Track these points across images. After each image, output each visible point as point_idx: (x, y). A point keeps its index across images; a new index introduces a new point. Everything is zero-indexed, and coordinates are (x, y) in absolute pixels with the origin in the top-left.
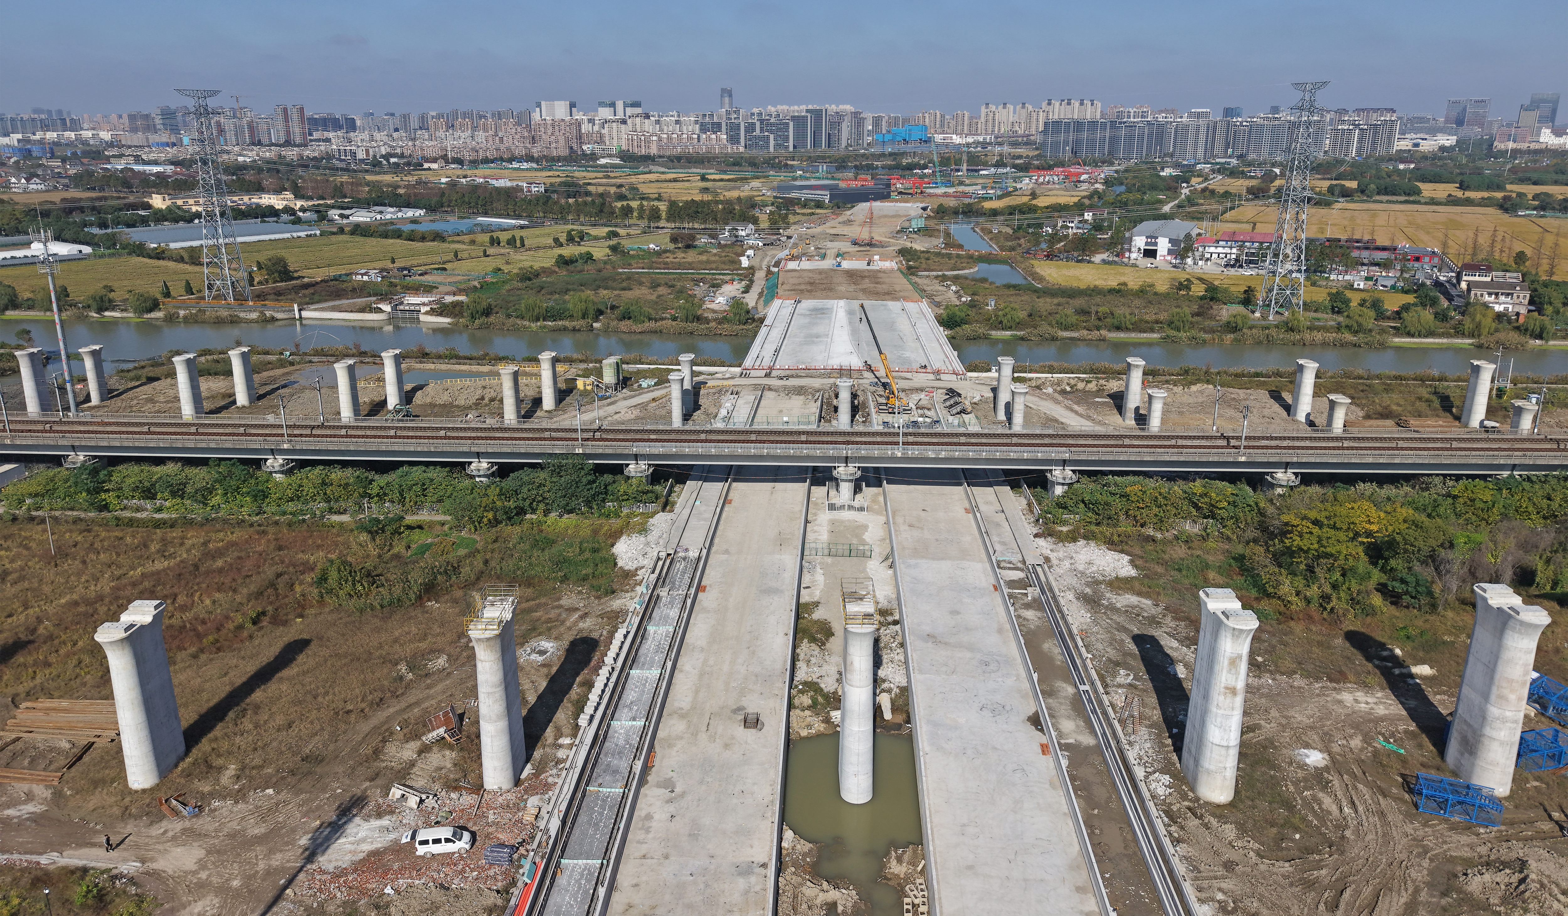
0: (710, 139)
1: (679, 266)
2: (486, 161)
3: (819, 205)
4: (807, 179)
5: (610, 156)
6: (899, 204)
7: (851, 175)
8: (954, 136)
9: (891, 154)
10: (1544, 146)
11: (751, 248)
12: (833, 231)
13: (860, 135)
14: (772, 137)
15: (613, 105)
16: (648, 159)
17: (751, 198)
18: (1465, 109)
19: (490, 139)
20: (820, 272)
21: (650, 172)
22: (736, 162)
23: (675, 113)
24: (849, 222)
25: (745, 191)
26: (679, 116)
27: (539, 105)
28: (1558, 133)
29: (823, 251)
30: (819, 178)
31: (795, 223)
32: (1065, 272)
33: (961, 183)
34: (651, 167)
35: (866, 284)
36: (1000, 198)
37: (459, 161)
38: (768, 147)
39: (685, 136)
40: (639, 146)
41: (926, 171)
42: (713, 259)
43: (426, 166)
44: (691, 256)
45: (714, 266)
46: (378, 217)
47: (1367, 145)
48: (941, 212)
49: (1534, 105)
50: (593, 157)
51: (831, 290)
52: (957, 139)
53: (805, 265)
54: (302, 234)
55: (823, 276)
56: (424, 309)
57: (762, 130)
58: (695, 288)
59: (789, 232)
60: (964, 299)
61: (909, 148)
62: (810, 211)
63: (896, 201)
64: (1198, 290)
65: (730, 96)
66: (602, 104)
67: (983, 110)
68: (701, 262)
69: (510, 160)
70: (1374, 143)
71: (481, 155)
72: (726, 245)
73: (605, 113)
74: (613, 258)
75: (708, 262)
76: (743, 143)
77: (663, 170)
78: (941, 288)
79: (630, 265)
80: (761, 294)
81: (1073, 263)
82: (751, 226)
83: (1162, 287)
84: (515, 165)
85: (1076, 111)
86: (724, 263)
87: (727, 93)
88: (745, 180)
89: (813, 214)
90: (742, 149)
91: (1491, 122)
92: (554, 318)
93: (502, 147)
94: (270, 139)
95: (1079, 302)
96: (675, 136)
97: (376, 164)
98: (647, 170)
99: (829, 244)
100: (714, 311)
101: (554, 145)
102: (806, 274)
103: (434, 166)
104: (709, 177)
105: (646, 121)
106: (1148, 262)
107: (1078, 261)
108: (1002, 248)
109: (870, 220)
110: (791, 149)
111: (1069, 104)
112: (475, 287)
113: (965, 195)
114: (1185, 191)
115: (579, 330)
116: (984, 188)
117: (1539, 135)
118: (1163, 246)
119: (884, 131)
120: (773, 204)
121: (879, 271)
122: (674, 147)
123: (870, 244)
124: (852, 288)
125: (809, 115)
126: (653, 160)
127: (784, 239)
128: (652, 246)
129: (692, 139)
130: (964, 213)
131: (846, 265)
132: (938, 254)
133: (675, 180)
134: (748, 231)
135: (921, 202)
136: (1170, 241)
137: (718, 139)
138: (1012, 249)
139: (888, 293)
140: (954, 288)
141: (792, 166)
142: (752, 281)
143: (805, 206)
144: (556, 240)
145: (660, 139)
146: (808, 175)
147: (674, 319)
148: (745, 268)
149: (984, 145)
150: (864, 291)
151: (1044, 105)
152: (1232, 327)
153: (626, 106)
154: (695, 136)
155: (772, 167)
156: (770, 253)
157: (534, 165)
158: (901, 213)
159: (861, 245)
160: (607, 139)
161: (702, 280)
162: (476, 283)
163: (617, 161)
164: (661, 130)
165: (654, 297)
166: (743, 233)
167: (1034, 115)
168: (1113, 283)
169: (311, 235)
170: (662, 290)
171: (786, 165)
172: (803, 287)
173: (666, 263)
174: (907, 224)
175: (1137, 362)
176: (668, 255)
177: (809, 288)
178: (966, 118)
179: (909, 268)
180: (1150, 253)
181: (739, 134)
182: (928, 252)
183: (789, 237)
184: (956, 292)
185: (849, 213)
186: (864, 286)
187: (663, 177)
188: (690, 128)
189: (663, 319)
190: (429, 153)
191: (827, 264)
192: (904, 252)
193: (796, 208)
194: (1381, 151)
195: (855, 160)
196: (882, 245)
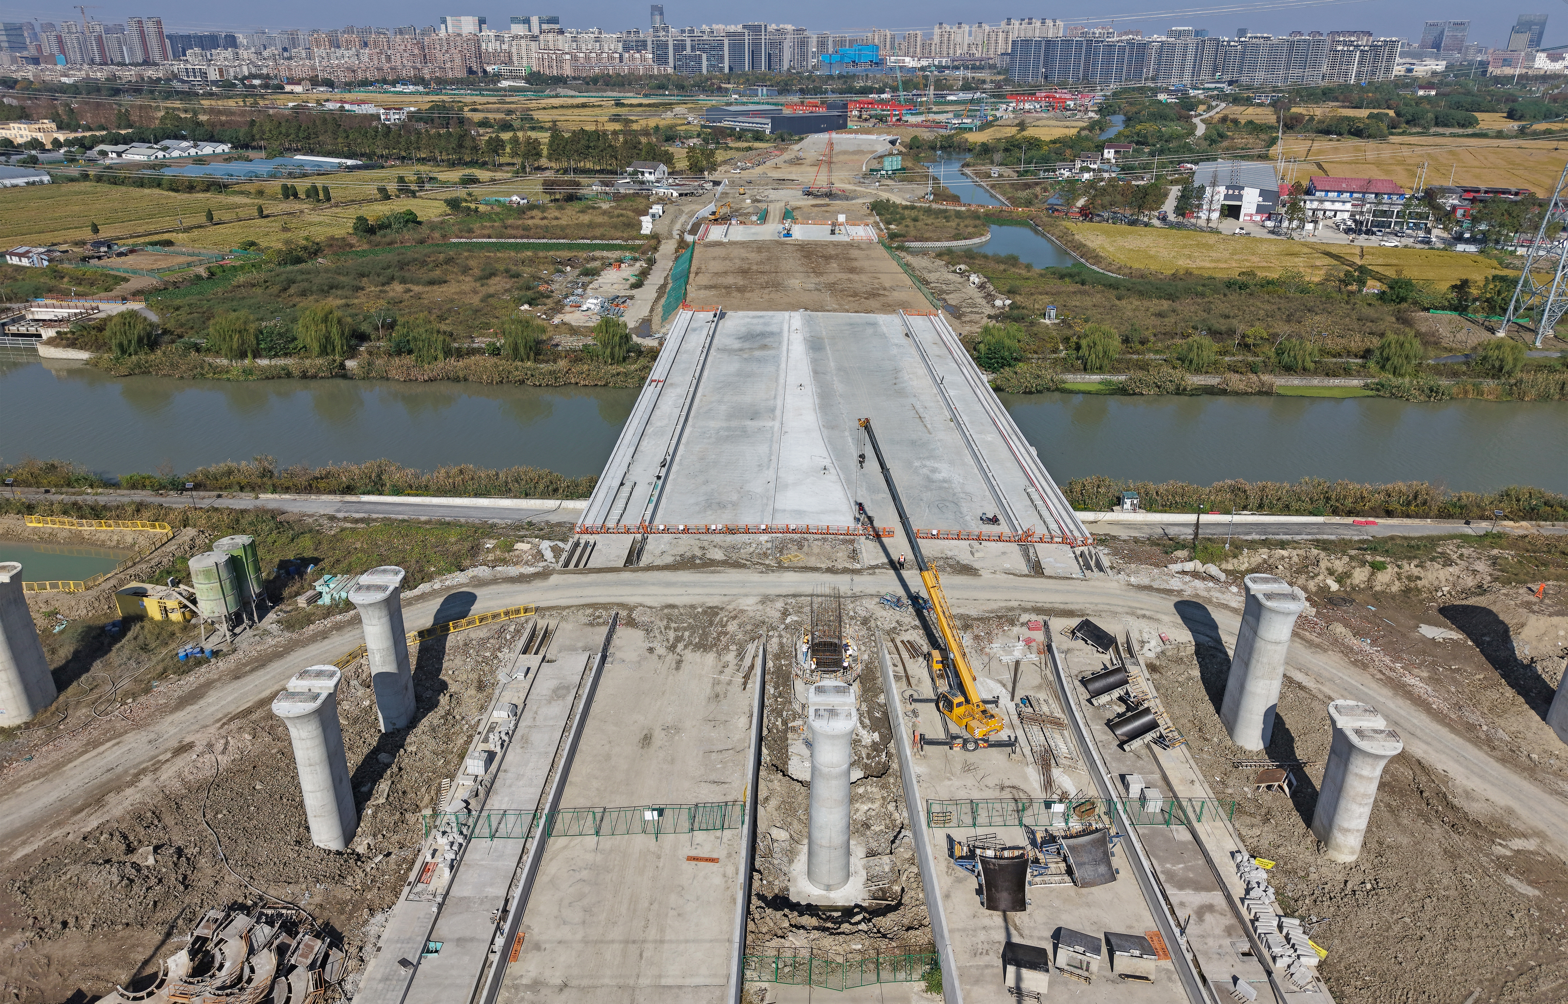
0: (634, 59)
1: (547, 232)
2: (365, 83)
3: (758, 136)
4: (744, 104)
5: (514, 78)
6: (859, 136)
7: (796, 99)
8: (907, 59)
9: (840, 77)
10: (1542, 72)
11: (661, 200)
12: (776, 175)
13: (804, 56)
14: (704, 56)
15: (527, 21)
16: (560, 81)
17: (671, 127)
18: (1442, 33)
19: (375, 58)
20: (759, 246)
21: (557, 96)
22: (661, 85)
23: (595, 30)
24: (797, 161)
25: (666, 119)
26: (600, 33)
27: (444, 21)
28: (1555, 57)
29: (763, 206)
30: (758, 103)
31: (725, 162)
32: (1120, 241)
33: (929, 111)
34: (559, 90)
35: (834, 273)
36: (981, 128)
37: (329, 83)
38: (700, 68)
39: (605, 55)
40: (550, 67)
41: (883, 96)
42: (600, 219)
43: (288, 88)
44: (570, 215)
45: (598, 232)
46: (160, 154)
47: (1367, 69)
48: (914, 147)
49: (1522, 27)
50: (498, 77)
51: (776, 286)
52: (910, 62)
53: (738, 232)
54: (21, 181)
55: (765, 255)
56: (48, 333)
57: (693, 48)
58: (558, 278)
59: (716, 176)
60: (998, 303)
61: (859, 70)
62: (746, 145)
63: (856, 132)
65: (661, 14)
66: (515, 20)
67: (937, 31)
68: (579, 226)
69: (394, 83)
70: (1374, 66)
71: (360, 76)
72: (625, 196)
73: (519, 29)
74: (452, 219)
75: (591, 225)
76: (671, 64)
77: (573, 93)
78: (951, 277)
79: (470, 231)
80: (662, 290)
81: (1125, 227)
82: (663, 167)
84: (399, 88)
85: (1037, 31)
86: (615, 227)
87: (658, 10)
88: (669, 106)
89: (750, 149)
90: (670, 70)
91: (1467, 48)
92: (273, 352)
93: (386, 66)
94: (123, 57)
96: (594, 55)
97: (228, 85)
98: (553, 93)
99: (773, 195)
100: (574, 331)
101: (448, 65)
102: (736, 252)
103: (298, 89)
104: (625, 102)
105: (560, 37)
106: (1227, 224)
107: (1133, 223)
108: (1014, 201)
109: (828, 161)
110: (727, 70)
111: (1030, 23)
112: (199, 277)
113: (938, 125)
114: (1197, 121)
115: (314, 377)
116: (957, 116)
117: (1534, 60)
118: (1251, 199)
119: (831, 50)
120: (699, 135)
121: (851, 245)
122: (591, 68)
123: (830, 195)
124: (812, 282)
125: (746, 31)
126: (565, 83)
127: (708, 186)
128: (515, 198)
129: (613, 58)
130: (942, 148)
131: (799, 232)
132: (928, 211)
133: (584, 106)
134: (658, 175)
135: (888, 133)
136: (1263, 193)
137: (643, 59)
138: (1029, 203)
139: (873, 294)
140: (974, 278)
141: (727, 90)
142: (651, 262)
143: (739, 138)
144: (382, 190)
145: (575, 58)
146: (745, 99)
147: (496, 352)
148: (646, 237)
149: (941, 68)
150: (832, 287)
151: (1003, 24)
152: (1490, 367)
153: (541, 22)
154: (617, 55)
155: (704, 90)
156: (686, 209)
157: (421, 88)
158: (865, 148)
159: (816, 196)
160: (515, 58)
161: (570, 262)
162: (202, 271)
163: (522, 84)
164: (579, 48)
165: (476, 300)
166: (652, 178)
167: (993, 35)
169: (34, 183)
170: (497, 284)
171: (720, 89)
172: (730, 280)
173: (527, 228)
174: (875, 165)
176: (535, 213)
177: (740, 282)
178: (919, 39)
179: (893, 236)
181: (666, 54)
182: (913, 208)
183: (716, 183)
184: (982, 287)
185: (796, 147)
186: (831, 278)
187: (570, 101)
188: (612, 47)
189: (472, 352)
190: (297, 73)
191: (769, 231)
192: (879, 208)
193: (729, 140)
195: (800, 83)
196: (845, 196)
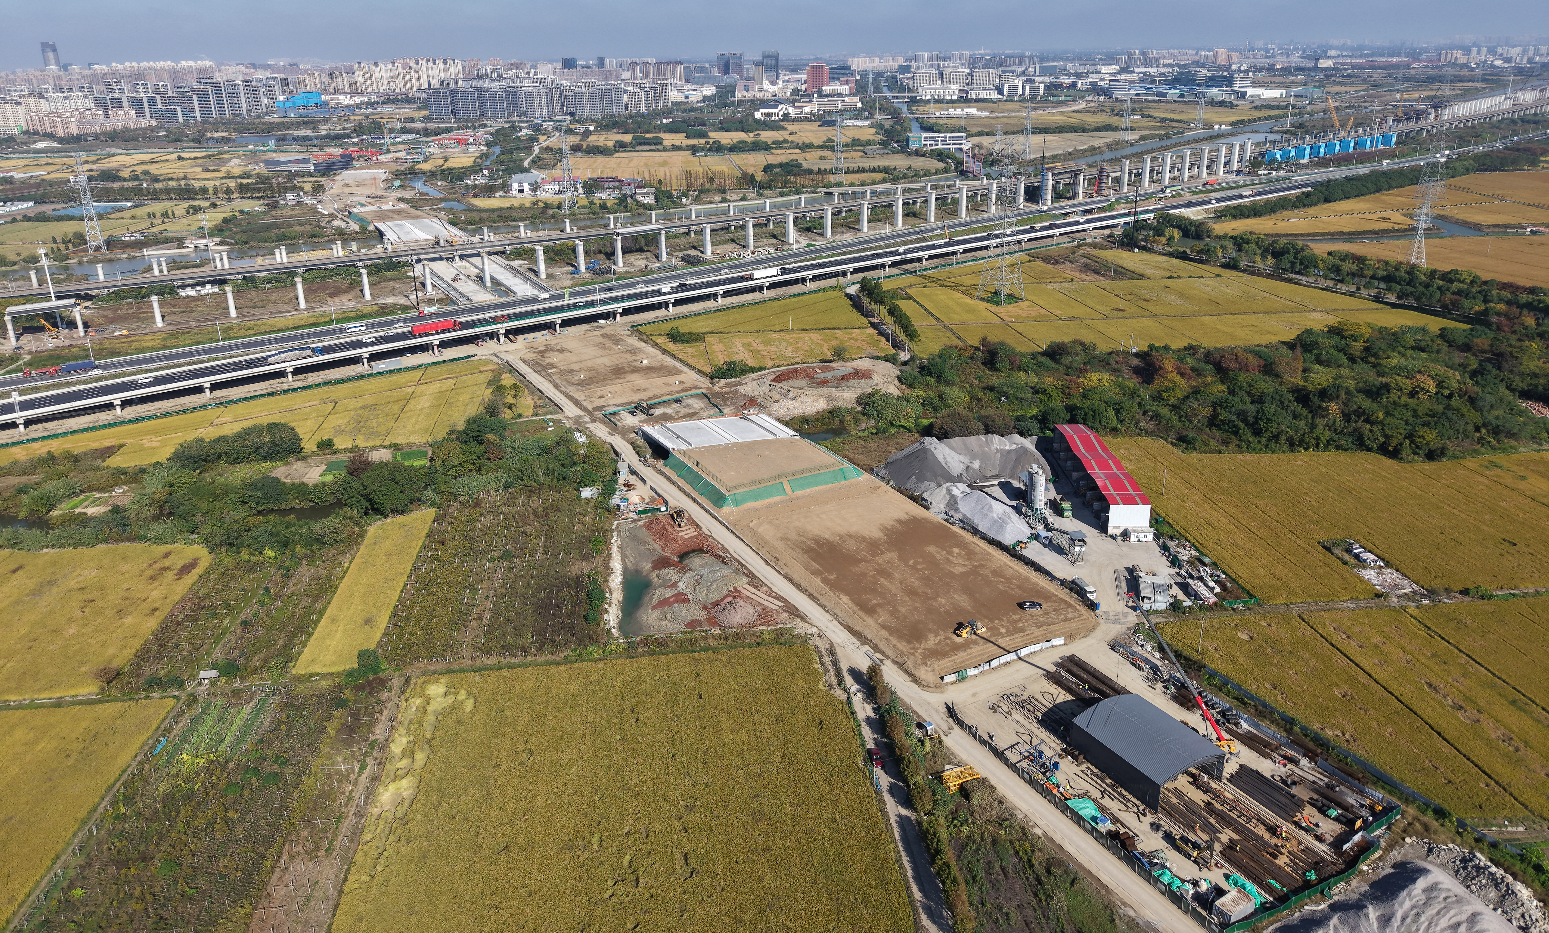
0: (118, 115)
8: (341, 97)
13: (258, 102)
14: (178, 109)
36: (425, 160)
39: (88, 113)
40: (54, 127)
47: (652, 102)
52: (344, 100)
63: (362, 168)
64: (541, 205)
65: (54, 50)
70: (656, 100)
76: (149, 116)
81: (487, 198)
83: (528, 205)
85: (442, 69)
95: (497, 213)
98: (106, 152)
104: (184, 156)
106: (521, 195)
107: (489, 197)
111: (434, 63)
114: (537, 150)
117: (763, 84)
118: (526, 187)
122: (92, 126)
123: (377, 197)
129: (96, 115)
136: (530, 183)
137: (127, 115)
138: (455, 193)
152: (553, 216)
163: (55, 144)
164: (56, 107)
168: (507, 205)
175: (521, 224)
180: (521, 191)
181: (143, 108)
187: (136, 158)
188: (80, 103)
194: (661, 105)
